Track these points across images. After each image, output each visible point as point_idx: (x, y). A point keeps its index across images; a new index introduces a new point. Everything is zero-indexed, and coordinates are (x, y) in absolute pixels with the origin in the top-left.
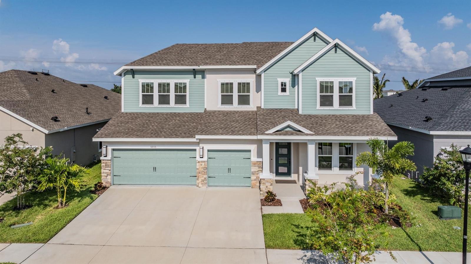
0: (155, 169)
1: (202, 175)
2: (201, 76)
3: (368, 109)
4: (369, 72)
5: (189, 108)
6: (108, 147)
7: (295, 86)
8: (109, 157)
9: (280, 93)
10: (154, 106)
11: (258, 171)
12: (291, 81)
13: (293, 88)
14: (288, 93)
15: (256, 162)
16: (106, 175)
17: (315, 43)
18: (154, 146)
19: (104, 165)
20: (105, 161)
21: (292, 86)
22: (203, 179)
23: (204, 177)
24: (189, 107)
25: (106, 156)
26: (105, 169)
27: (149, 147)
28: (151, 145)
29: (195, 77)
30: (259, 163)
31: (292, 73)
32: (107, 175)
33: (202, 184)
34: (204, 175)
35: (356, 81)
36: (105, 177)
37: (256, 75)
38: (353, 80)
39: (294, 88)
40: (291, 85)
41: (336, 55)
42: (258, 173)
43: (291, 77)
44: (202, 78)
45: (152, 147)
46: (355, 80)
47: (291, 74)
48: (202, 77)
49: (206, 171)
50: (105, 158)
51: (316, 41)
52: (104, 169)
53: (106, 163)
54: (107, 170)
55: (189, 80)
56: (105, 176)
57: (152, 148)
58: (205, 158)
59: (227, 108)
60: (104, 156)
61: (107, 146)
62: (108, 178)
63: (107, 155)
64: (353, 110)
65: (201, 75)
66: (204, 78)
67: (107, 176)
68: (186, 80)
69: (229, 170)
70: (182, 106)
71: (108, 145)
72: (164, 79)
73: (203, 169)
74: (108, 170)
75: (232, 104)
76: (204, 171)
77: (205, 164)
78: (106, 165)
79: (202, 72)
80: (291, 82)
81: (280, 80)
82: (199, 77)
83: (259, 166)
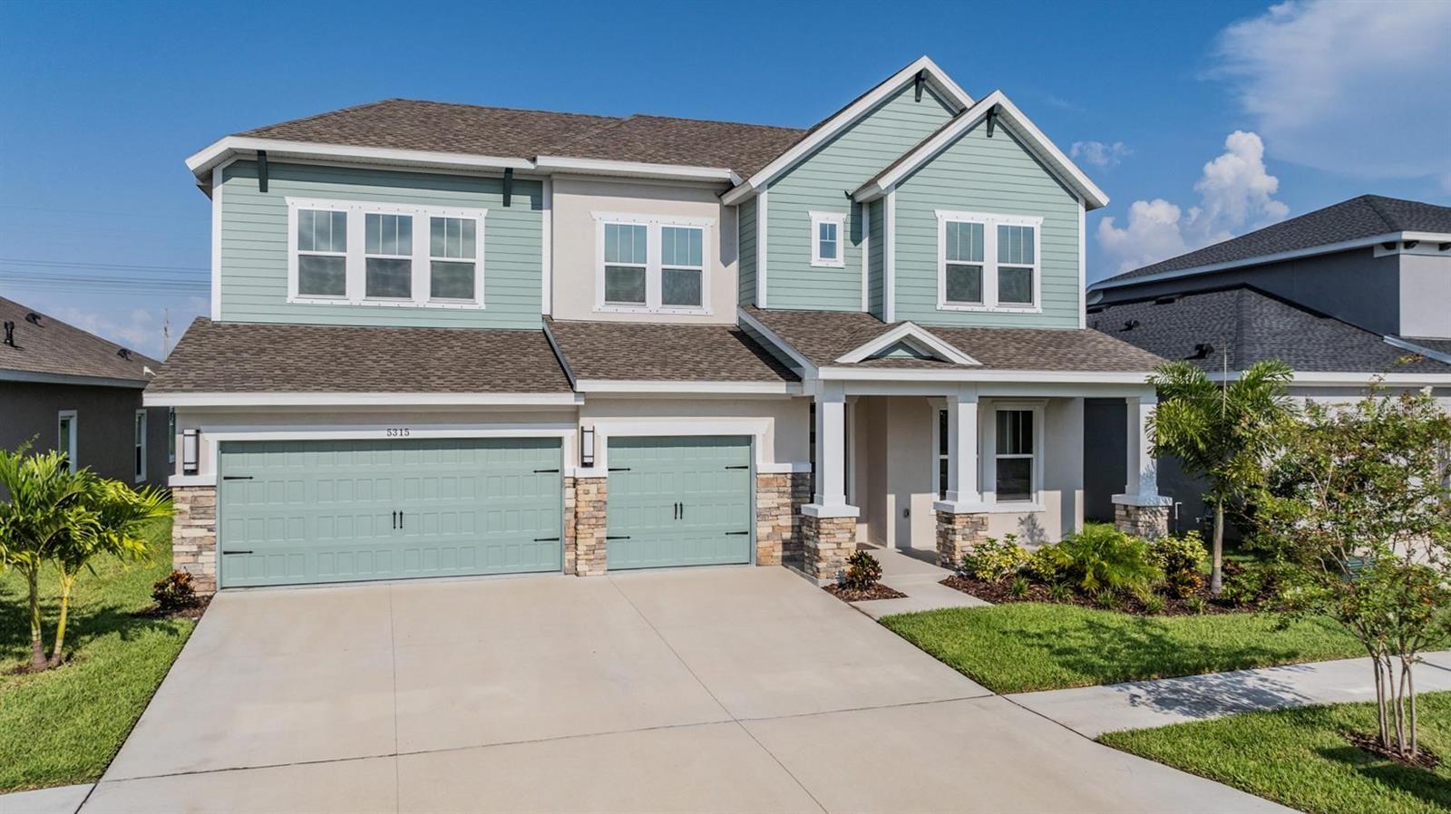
0: (398, 518)
1: (591, 531)
2: (528, 199)
3: (1073, 314)
4: (1075, 202)
5: (483, 311)
6: (201, 435)
7: (861, 241)
8: (208, 475)
9: (816, 260)
10: (347, 303)
11: (778, 508)
12: (849, 221)
13: (856, 245)
14: (839, 261)
15: (772, 476)
16: (195, 549)
17: (917, 108)
18: (400, 426)
19: (186, 507)
20: (188, 494)
21: (852, 240)
22: (593, 542)
23: (596, 535)
24: (484, 307)
25: (194, 472)
26: (190, 526)
27: (381, 434)
28: (389, 427)
29: (507, 203)
30: (780, 481)
31: (851, 197)
32: (200, 547)
33: (591, 560)
34: (596, 529)
35: (1042, 227)
36: (191, 559)
37: (722, 205)
38: (1034, 222)
39: (858, 246)
40: (849, 238)
41: (989, 142)
42: (778, 512)
43: (850, 209)
44: (533, 209)
45: (393, 432)
46: (1039, 226)
47: (850, 201)
48: (532, 205)
49: (602, 514)
50: (191, 480)
51: (922, 100)
52: (184, 527)
53: (195, 498)
54: (197, 526)
55: (484, 212)
56: (187, 552)
57: (392, 437)
58: (601, 469)
59: (625, 313)
60: (187, 472)
61: (198, 431)
62: (201, 559)
63: (197, 466)
64: (1033, 315)
65: (529, 197)
66: (541, 209)
67: (195, 555)
68: (475, 210)
69: (679, 509)
70: (458, 306)
71: (202, 428)
72: (390, 202)
73: (592, 509)
74: (206, 530)
75: (644, 301)
76: (596, 514)
77: (598, 489)
78: (192, 508)
79: (537, 187)
80: (849, 225)
81: (818, 218)
82: (522, 201)
83: (782, 489)
